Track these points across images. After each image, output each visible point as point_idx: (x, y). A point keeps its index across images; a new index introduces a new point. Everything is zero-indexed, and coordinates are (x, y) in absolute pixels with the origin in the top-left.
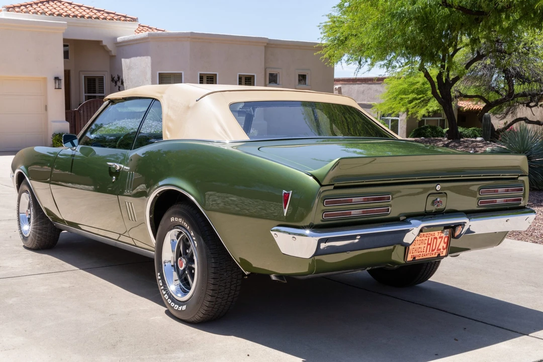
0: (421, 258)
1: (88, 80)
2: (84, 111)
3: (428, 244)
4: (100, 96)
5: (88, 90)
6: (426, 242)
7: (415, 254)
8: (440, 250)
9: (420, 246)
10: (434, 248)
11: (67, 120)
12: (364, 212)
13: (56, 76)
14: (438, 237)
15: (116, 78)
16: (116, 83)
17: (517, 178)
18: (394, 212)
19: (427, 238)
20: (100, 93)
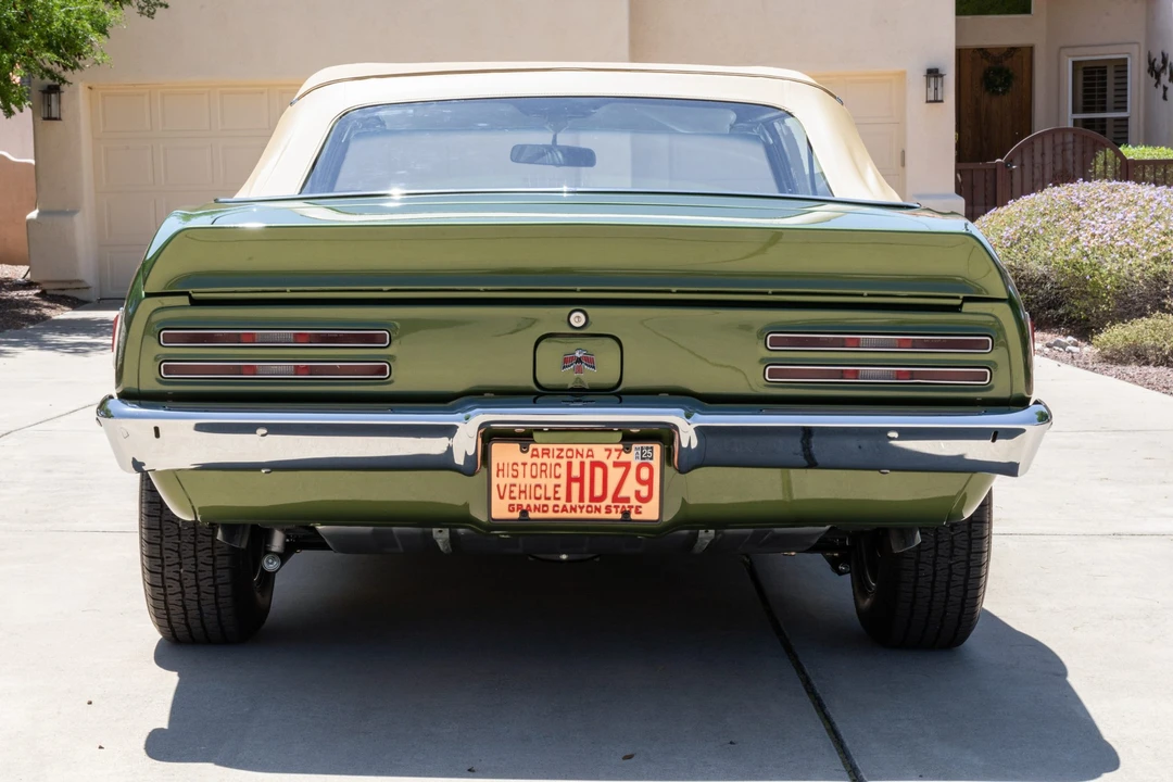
0: (550, 515)
1: (1085, 73)
2: (1022, 165)
3: (570, 480)
4: (1117, 120)
5: (1085, 103)
6: (563, 471)
7: (524, 503)
8: (627, 500)
9: (538, 481)
10: (598, 492)
11: (959, 191)
12: (297, 370)
13: (933, 66)
14: (609, 463)
15: (1159, 63)
16: (1158, 77)
17: (961, 306)
18: (404, 378)
19: (564, 462)
20: (1117, 109)
